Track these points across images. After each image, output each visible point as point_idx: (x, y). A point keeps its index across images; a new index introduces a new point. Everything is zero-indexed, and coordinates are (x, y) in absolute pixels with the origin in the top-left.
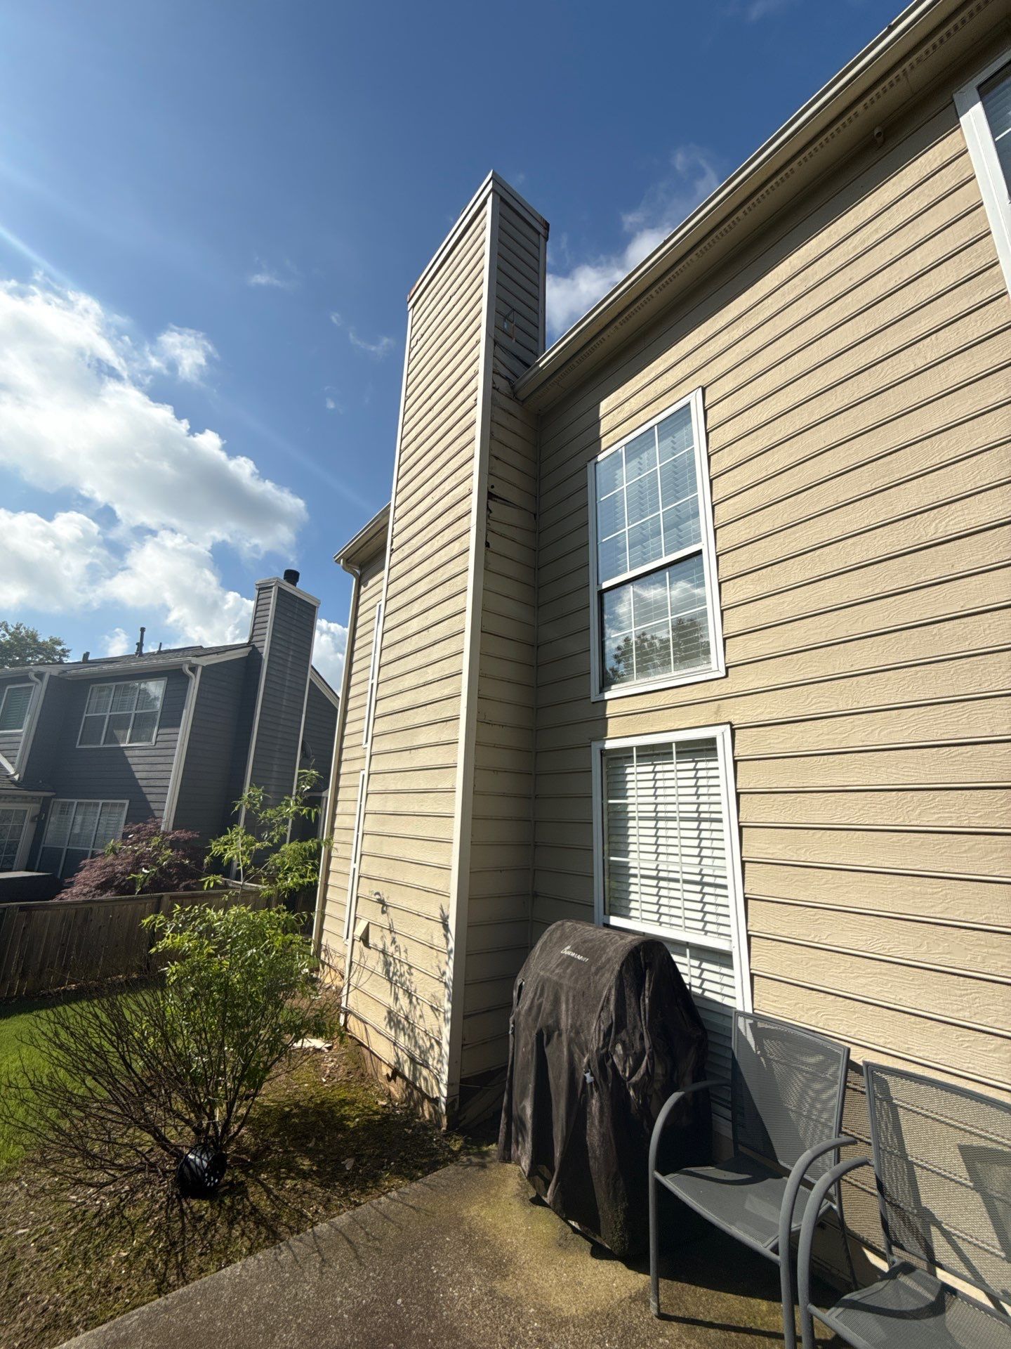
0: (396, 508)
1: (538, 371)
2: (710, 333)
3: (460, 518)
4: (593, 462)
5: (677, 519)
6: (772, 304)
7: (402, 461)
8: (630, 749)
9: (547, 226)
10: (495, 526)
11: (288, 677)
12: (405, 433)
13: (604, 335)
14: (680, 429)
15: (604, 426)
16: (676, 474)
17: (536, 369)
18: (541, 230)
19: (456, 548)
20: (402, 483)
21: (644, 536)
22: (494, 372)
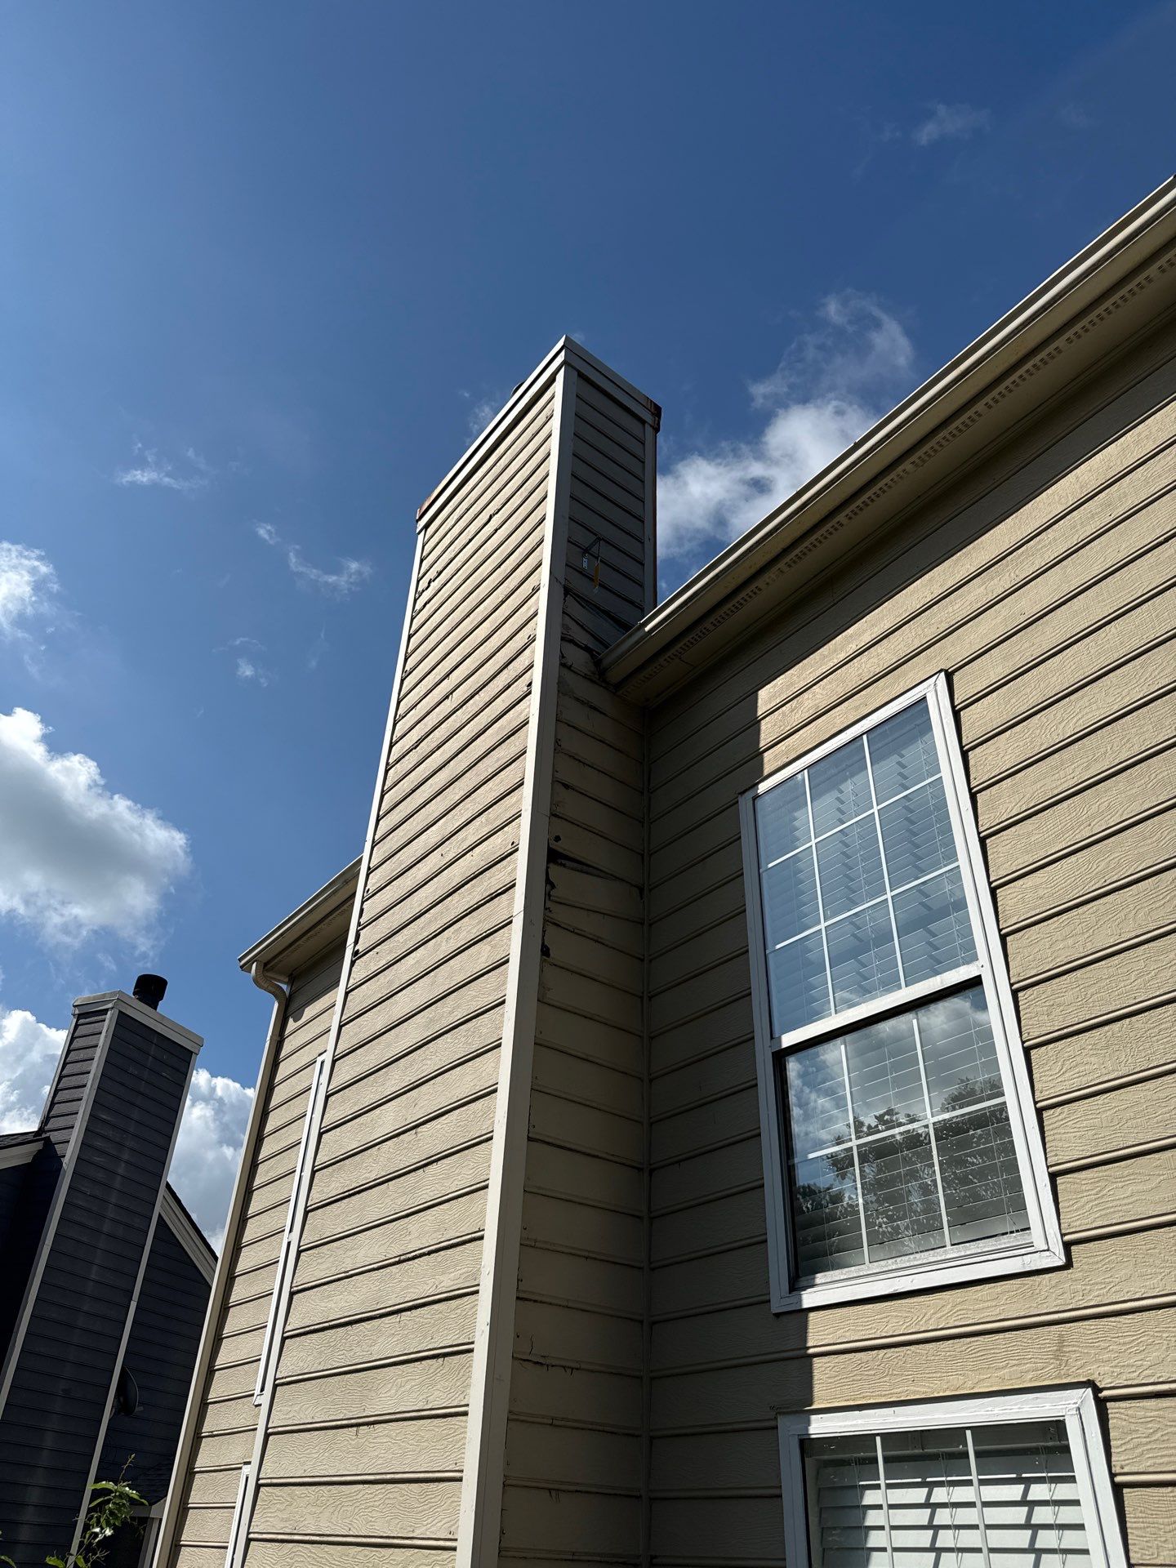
0: (370, 871)
1: (642, 638)
2: (951, 582)
3: (493, 897)
4: (750, 795)
5: (925, 912)
6: (1055, 539)
7: (389, 783)
8: (866, 1440)
9: (657, 411)
10: (560, 913)
11: (111, 1213)
12: (398, 734)
13: (760, 583)
14: (912, 740)
15: (768, 731)
16: (913, 823)
17: (639, 634)
18: (648, 417)
19: (483, 955)
20: (385, 825)
21: (860, 940)
22: (563, 639)
